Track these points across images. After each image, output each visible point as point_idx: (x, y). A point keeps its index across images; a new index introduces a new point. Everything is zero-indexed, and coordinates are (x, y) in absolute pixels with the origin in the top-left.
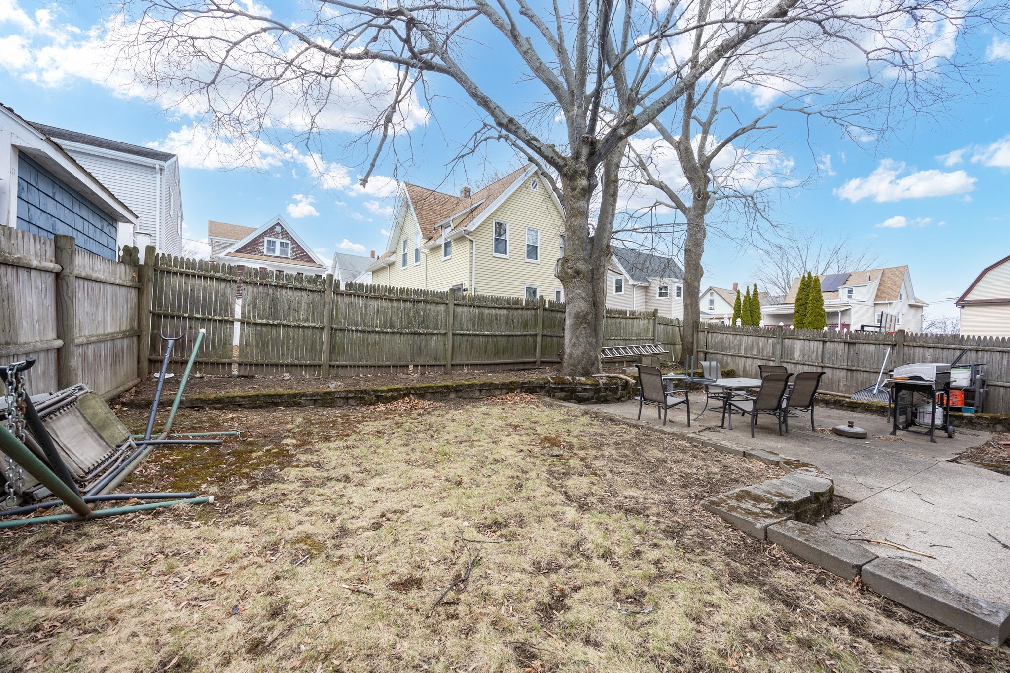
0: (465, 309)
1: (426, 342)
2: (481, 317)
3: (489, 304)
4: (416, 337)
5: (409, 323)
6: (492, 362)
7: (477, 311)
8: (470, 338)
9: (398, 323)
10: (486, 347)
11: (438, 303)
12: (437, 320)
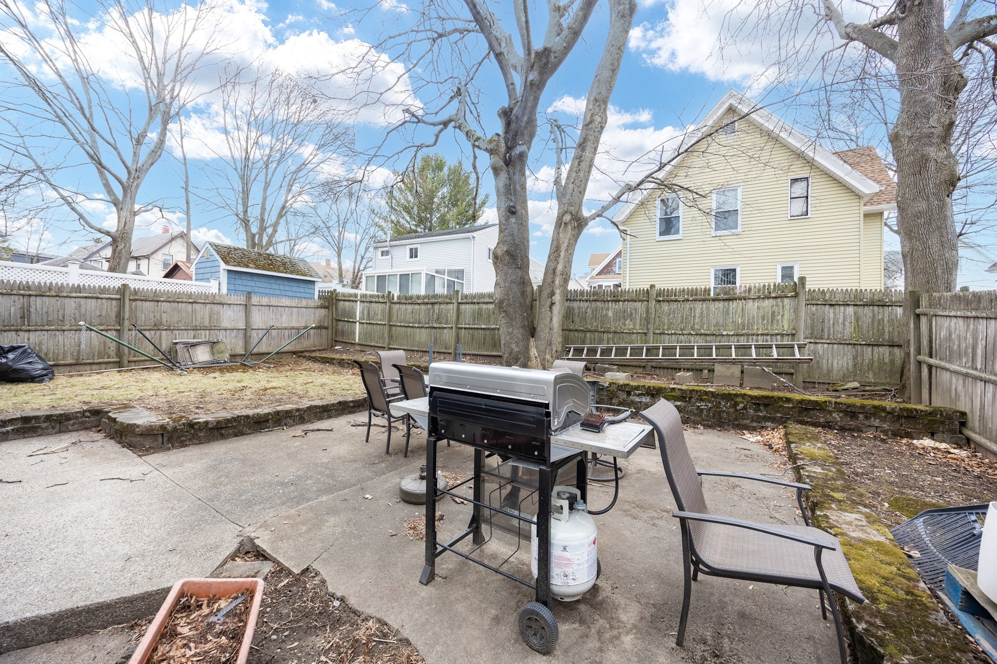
0: (467, 306)
1: (440, 334)
2: (480, 313)
3: (487, 300)
4: (434, 330)
5: (429, 320)
6: (489, 353)
7: (476, 306)
8: (471, 331)
9: (423, 320)
10: (485, 339)
11: (447, 303)
12: (447, 317)
